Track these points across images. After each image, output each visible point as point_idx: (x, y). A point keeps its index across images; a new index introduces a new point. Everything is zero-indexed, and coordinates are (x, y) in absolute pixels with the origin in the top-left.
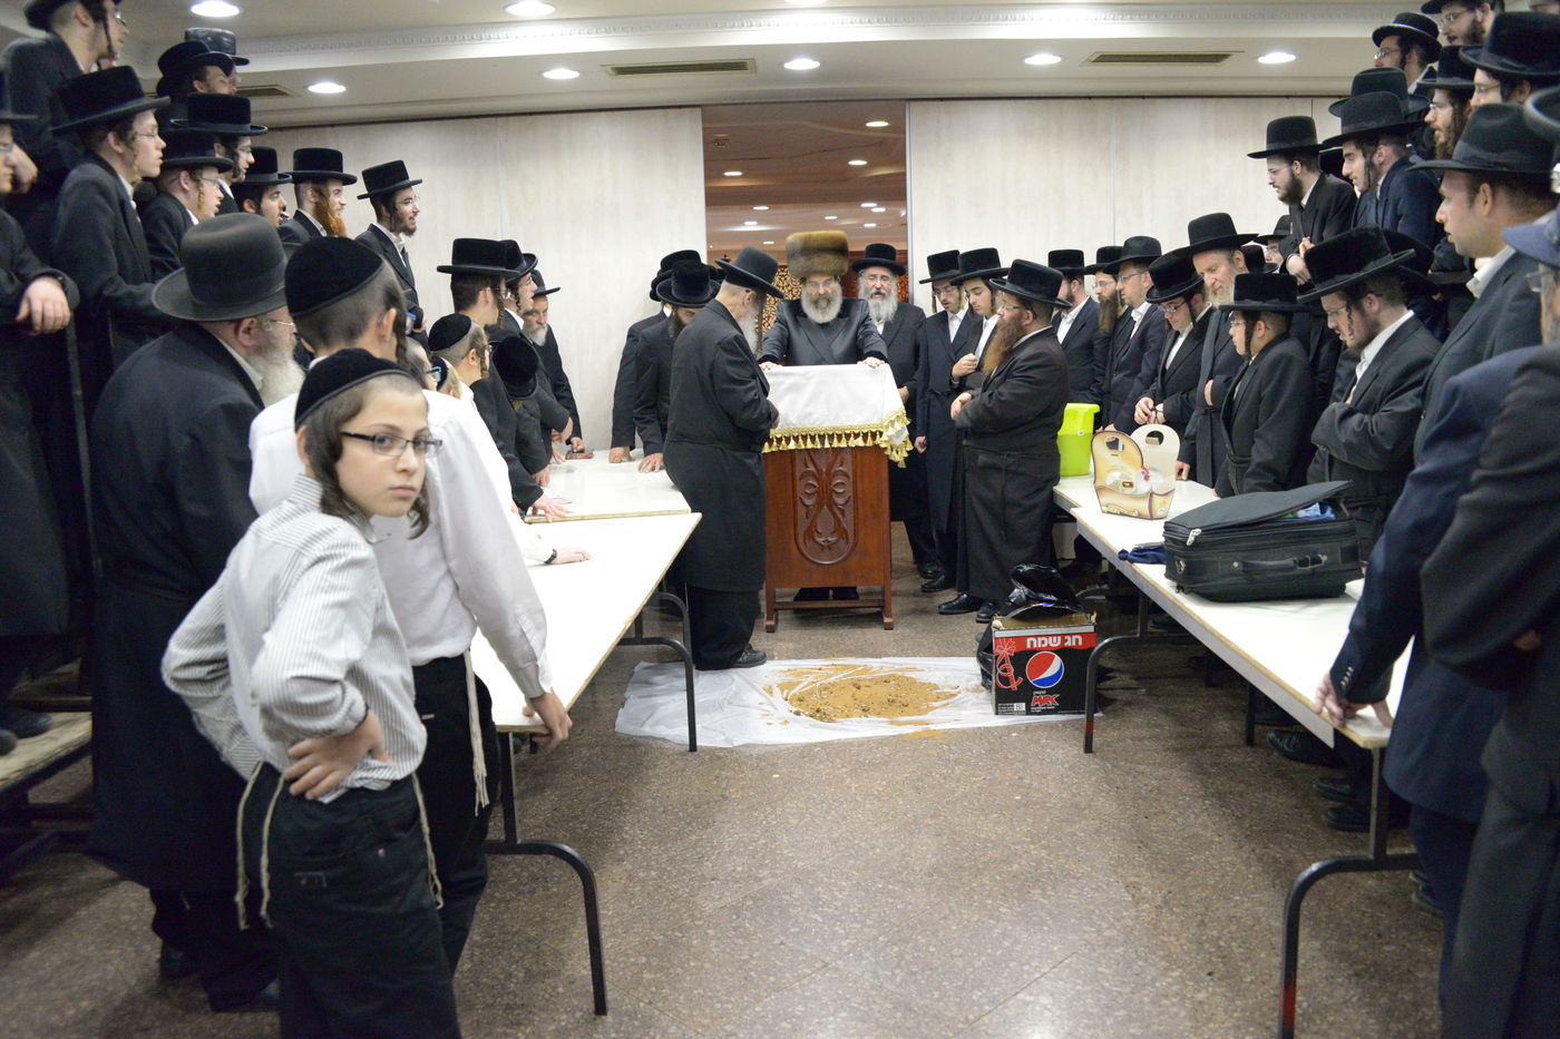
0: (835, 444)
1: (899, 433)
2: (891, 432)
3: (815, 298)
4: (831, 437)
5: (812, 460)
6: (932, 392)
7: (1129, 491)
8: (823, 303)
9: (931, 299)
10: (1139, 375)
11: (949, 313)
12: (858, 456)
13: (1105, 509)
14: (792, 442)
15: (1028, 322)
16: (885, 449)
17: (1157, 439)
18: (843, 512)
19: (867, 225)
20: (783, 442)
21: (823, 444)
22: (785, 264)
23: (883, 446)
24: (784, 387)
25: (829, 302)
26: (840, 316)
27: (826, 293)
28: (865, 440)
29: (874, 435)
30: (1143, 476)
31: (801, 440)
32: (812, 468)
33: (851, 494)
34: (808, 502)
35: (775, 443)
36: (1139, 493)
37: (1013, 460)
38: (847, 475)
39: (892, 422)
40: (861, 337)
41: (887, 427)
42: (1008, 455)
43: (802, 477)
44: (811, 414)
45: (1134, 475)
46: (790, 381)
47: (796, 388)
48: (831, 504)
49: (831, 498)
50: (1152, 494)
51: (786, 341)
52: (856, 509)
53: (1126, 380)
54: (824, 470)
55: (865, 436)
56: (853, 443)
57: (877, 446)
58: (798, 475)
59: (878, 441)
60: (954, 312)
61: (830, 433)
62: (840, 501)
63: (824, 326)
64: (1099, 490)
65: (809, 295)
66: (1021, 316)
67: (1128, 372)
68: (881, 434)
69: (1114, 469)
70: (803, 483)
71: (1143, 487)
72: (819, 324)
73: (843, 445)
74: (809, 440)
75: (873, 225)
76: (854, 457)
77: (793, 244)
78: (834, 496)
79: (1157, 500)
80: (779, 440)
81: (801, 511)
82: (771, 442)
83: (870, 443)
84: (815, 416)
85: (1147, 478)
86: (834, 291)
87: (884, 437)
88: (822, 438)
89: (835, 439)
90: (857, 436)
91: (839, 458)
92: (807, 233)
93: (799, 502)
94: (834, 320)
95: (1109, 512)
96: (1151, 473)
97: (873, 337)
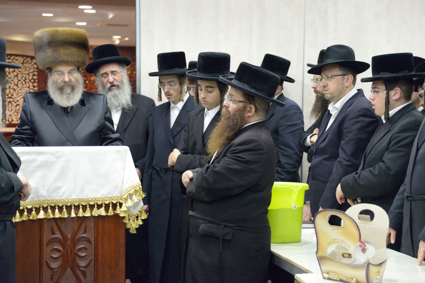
0: (81, 214)
1: (136, 204)
2: (130, 203)
4: (77, 208)
5: (59, 227)
7: (346, 261)
9: (157, 90)
10: (338, 160)
11: (171, 103)
12: (100, 225)
13: (326, 275)
14: (42, 212)
15: (250, 114)
16: (124, 217)
17: (368, 216)
18: (84, 273)
20: (34, 212)
21: (69, 213)
22: (32, 54)
23: (122, 215)
24: (36, 164)
25: (73, 89)
27: (70, 81)
28: (107, 210)
29: (114, 206)
30: (361, 248)
31: (49, 210)
32: (58, 235)
33: (92, 257)
34: (54, 265)
35: (26, 213)
36: (357, 263)
37: (228, 230)
38: (89, 241)
39: (131, 196)
41: (126, 200)
42: (225, 226)
43: (50, 242)
44: (59, 188)
45: (353, 247)
46: (41, 158)
47: (46, 165)
48: (74, 267)
49: (74, 261)
50: (369, 264)
52: (96, 270)
53: (326, 163)
54: (69, 236)
55: (107, 207)
56: (96, 212)
57: (117, 216)
58: (45, 241)
59: (118, 211)
60: (175, 103)
61: (76, 204)
62: (83, 264)
64: (321, 259)
65: (55, 83)
66: (245, 108)
67: (327, 156)
68: (121, 205)
69: (334, 241)
70: (50, 248)
71: (361, 258)
73: (88, 214)
74: (57, 210)
76: (96, 225)
77: (40, 38)
78: (77, 259)
79: (373, 269)
80: (30, 211)
81: (46, 274)
82: (22, 212)
83: (111, 212)
84: (63, 190)
85: (364, 250)
86: (77, 80)
87: (124, 208)
88: (69, 208)
89: (81, 210)
90: (99, 207)
91: (84, 225)
93: (45, 266)
95: (329, 279)
96: (368, 246)
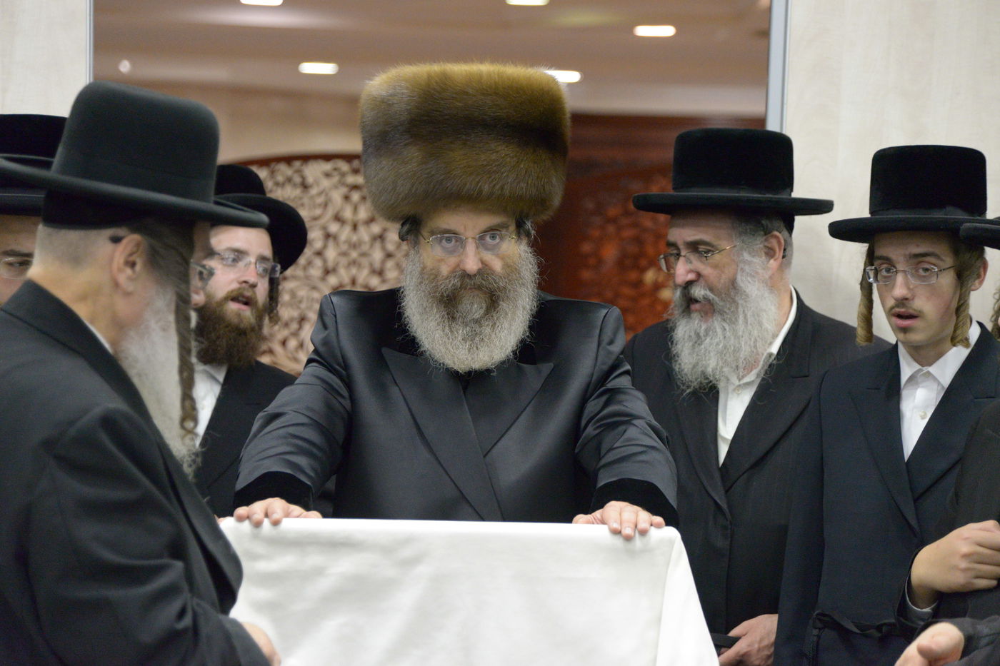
3: (447, 285)
6: (830, 623)
8: (473, 306)
19: (643, 31)
26: (526, 353)
40: (591, 431)
51: (340, 433)
63: (470, 382)
72: (455, 376)
75: (667, 31)
92: (436, 68)
94: (503, 366)
97: (632, 432)
